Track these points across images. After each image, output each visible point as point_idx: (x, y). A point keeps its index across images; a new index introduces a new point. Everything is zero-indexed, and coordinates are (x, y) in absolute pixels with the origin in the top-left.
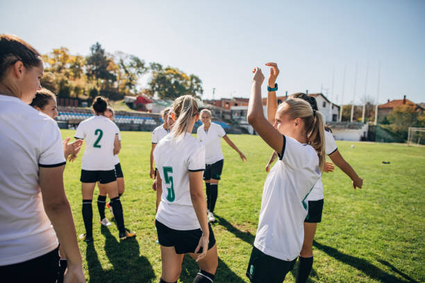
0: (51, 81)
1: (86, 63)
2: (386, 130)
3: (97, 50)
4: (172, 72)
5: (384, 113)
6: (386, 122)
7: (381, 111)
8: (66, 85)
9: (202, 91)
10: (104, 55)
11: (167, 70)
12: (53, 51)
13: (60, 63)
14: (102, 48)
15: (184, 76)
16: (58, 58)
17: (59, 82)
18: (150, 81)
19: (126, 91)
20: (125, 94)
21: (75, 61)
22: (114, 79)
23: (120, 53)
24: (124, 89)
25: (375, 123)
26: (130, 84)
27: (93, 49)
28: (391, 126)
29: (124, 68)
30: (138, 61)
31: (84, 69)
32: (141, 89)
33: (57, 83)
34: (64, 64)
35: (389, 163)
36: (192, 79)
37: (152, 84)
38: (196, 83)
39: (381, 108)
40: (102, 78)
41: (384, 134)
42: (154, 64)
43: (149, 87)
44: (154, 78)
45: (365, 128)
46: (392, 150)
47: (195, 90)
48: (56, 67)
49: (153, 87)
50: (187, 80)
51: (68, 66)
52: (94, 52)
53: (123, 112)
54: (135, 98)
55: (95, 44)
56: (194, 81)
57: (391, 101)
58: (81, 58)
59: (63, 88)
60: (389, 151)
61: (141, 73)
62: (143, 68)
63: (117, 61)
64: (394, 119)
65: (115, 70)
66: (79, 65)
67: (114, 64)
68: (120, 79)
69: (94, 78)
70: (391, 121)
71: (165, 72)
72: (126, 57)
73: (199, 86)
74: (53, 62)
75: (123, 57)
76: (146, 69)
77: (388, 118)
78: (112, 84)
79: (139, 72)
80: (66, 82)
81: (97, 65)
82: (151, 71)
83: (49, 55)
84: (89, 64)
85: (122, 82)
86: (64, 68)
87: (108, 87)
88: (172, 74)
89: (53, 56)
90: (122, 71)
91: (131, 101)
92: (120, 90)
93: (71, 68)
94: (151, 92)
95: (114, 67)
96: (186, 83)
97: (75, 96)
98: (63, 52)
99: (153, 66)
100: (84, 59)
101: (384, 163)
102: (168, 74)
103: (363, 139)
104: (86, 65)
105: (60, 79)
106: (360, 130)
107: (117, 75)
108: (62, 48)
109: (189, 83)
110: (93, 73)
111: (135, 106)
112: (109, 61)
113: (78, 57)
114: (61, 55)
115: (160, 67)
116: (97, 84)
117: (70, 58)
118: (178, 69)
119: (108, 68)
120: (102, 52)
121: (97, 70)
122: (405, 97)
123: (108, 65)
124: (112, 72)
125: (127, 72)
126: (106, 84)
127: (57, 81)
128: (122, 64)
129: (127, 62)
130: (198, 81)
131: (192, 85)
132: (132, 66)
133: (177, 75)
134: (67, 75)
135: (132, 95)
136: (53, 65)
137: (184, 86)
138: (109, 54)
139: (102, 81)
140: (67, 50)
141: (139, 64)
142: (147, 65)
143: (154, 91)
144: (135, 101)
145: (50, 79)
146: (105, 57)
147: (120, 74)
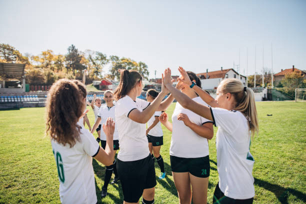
0: (41, 74)
1: (66, 59)
2: (281, 92)
3: (73, 50)
4: (126, 61)
5: (279, 80)
6: (281, 86)
7: (276, 78)
8: (52, 76)
9: (148, 73)
10: (78, 53)
11: (122, 60)
12: (42, 53)
13: (47, 61)
14: (76, 48)
15: (134, 63)
16: (46, 58)
17: (47, 74)
18: (111, 69)
19: (95, 77)
20: (93, 79)
21: (57, 59)
23: (89, 50)
24: (93, 75)
25: (272, 87)
26: (97, 72)
27: (69, 49)
28: (284, 88)
29: (92, 61)
30: (101, 55)
31: (65, 64)
32: (105, 75)
33: (45, 75)
34: (50, 61)
35: (271, 115)
36: (140, 65)
37: (113, 71)
38: (143, 67)
39: (275, 76)
40: (77, 69)
41: (279, 94)
42: (113, 57)
43: (110, 73)
44: (114, 67)
45: (265, 91)
47: (144, 73)
48: (45, 64)
49: (113, 73)
50: (137, 66)
51: (53, 62)
52: (71, 51)
53: (92, 92)
54: (100, 82)
55: (71, 45)
56: (142, 66)
57: (284, 70)
58: (62, 56)
59: (50, 78)
61: (104, 64)
62: (106, 60)
63: (87, 57)
64: (286, 83)
65: (86, 63)
66: (60, 61)
67: (85, 59)
68: (90, 69)
69: (72, 69)
70: (284, 85)
71: (122, 62)
72: (93, 53)
73: (145, 70)
74: (42, 61)
75: (91, 53)
76: (108, 61)
77: (282, 83)
79: (103, 63)
80: (52, 74)
81: (73, 60)
82: (111, 61)
83: (39, 56)
84: (68, 60)
85: (92, 71)
86: (51, 65)
87: (81, 75)
88: (126, 63)
89: (42, 57)
90: (91, 63)
91: (98, 84)
92: (90, 77)
93: (55, 64)
94: (112, 77)
95: (85, 61)
96: (137, 69)
98: (49, 53)
99: (113, 58)
100: (64, 57)
101: (268, 115)
102: (123, 63)
103: (264, 99)
104: (66, 61)
105: (47, 72)
106: (261, 93)
107: (87, 66)
108: (48, 50)
109: (138, 68)
110: (71, 66)
111: (100, 87)
112: (82, 57)
113: (59, 56)
114: (48, 55)
115: (117, 58)
116: (74, 74)
117: (54, 57)
118: (130, 59)
119: (81, 62)
120: (76, 51)
121: (73, 64)
122: (293, 66)
123: (81, 60)
124: (84, 65)
125: (94, 63)
126: (80, 73)
127: (45, 73)
128: (91, 58)
129: (94, 57)
130: (145, 66)
131: (141, 69)
132: (97, 59)
133: (130, 63)
134: (52, 69)
135: (98, 80)
136: (43, 63)
138: (81, 52)
139: (78, 71)
140: (51, 51)
141: (103, 58)
142: (108, 58)
143: (114, 76)
144: (100, 84)
145: (41, 73)
146: (79, 54)
147: (90, 65)
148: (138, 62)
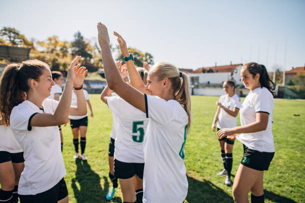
1: (71, 46)
2: (291, 90)
3: (79, 37)
4: (132, 51)
5: (290, 77)
6: (291, 84)
7: (288, 76)
8: (57, 62)
9: (153, 64)
10: (83, 40)
12: (48, 38)
13: (52, 47)
14: (82, 35)
15: (140, 54)
16: (51, 43)
17: (52, 60)
18: (117, 58)
19: (100, 65)
20: (98, 68)
21: (63, 45)
22: (91, 57)
24: (98, 64)
25: (283, 85)
27: (75, 36)
28: (295, 86)
29: (98, 49)
31: (70, 51)
34: (55, 47)
35: (299, 115)
36: (146, 56)
39: (287, 74)
40: (82, 56)
41: (290, 93)
44: (120, 56)
46: (299, 105)
48: (50, 50)
50: (143, 56)
51: (58, 48)
52: (77, 38)
53: (97, 80)
55: (77, 32)
56: (148, 57)
57: (295, 68)
58: (67, 43)
59: (55, 64)
60: (296, 106)
63: (92, 44)
64: (298, 82)
65: (91, 50)
66: (66, 47)
67: (90, 47)
68: (95, 57)
70: (296, 83)
73: (151, 61)
74: (48, 46)
76: (114, 49)
77: (293, 81)
78: (90, 60)
80: (57, 60)
81: (79, 47)
82: (117, 50)
83: (45, 42)
84: (73, 46)
85: (97, 59)
86: (56, 50)
87: (86, 63)
89: (48, 42)
90: (97, 51)
92: (95, 65)
93: (61, 50)
96: (142, 59)
97: (63, 70)
98: (55, 39)
99: (118, 47)
100: (70, 44)
101: (295, 115)
104: (71, 47)
105: (52, 58)
107: (93, 54)
108: (54, 36)
109: (144, 58)
110: (76, 53)
112: (87, 44)
113: (65, 43)
114: (54, 41)
117: (60, 43)
118: (136, 49)
119: (86, 49)
120: (82, 38)
121: (79, 51)
123: (86, 47)
124: (89, 52)
126: (85, 60)
127: (50, 60)
128: (96, 46)
130: (151, 57)
133: (136, 53)
134: (58, 55)
136: (48, 48)
137: (141, 61)
138: (87, 39)
139: (83, 59)
140: (57, 37)
142: (114, 47)
146: (84, 42)
147: (95, 53)
148: (144, 53)
